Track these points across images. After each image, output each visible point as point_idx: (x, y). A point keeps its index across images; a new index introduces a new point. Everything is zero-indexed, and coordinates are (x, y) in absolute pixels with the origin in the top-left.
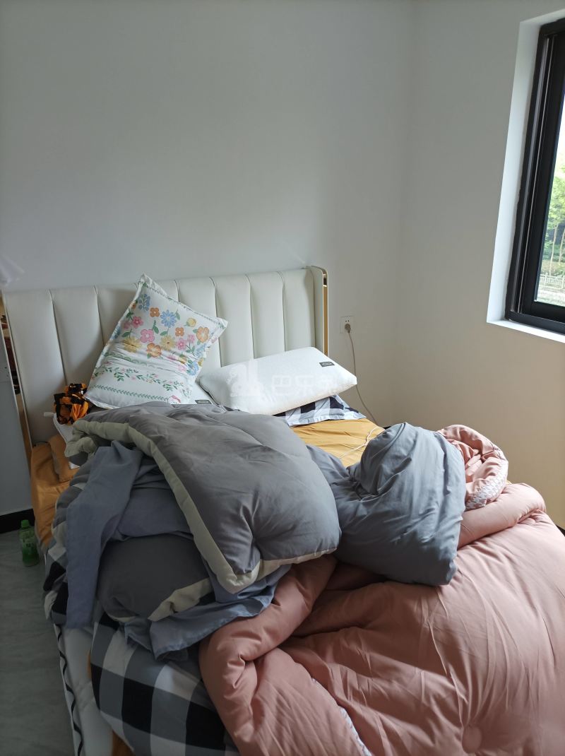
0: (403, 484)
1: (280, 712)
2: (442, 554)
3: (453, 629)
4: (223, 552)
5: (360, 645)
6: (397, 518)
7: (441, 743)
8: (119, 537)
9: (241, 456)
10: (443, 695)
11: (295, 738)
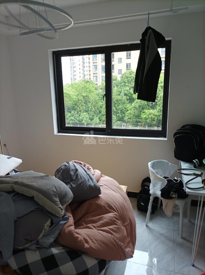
0: (80, 175)
1: (89, 238)
2: (98, 187)
3: (107, 202)
4: (56, 205)
5: (90, 218)
6: (84, 183)
7: (119, 225)
8: (16, 219)
9: (42, 179)
10: (114, 216)
11: (96, 240)
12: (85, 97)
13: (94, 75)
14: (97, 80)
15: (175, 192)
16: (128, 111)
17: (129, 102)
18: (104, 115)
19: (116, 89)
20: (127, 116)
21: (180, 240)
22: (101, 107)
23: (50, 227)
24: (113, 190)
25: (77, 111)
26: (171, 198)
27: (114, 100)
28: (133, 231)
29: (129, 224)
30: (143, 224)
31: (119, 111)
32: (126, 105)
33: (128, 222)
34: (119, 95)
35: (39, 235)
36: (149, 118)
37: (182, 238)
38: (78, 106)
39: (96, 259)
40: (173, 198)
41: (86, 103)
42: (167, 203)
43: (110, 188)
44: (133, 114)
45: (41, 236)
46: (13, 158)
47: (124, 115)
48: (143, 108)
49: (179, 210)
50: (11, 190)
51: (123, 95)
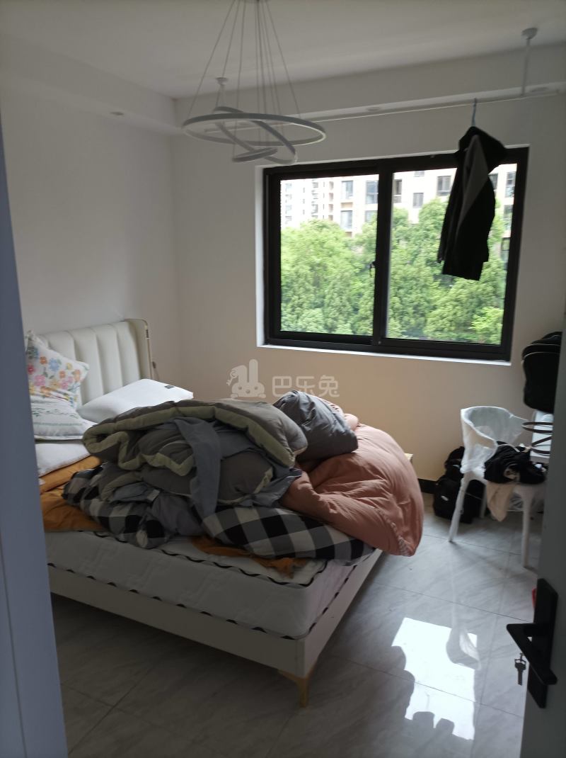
0: (319, 412)
4: (282, 445)
6: (327, 426)
8: (223, 458)
10: (382, 483)
12: (317, 268)
13: (342, 207)
14: (350, 221)
15: (515, 469)
16: (435, 308)
17: (440, 285)
18: (367, 318)
19: (404, 247)
20: (433, 322)
21: (520, 569)
22: (360, 295)
23: (272, 480)
24: (382, 448)
25: (292, 306)
26: (505, 481)
27: (396, 277)
28: (417, 518)
29: (410, 505)
30: (444, 537)
31: (410, 310)
32: (430, 292)
33: (407, 500)
34: (411, 263)
35: (257, 485)
36: (496, 329)
37: (526, 567)
38: (294, 291)
39: (348, 536)
40: (510, 480)
41: (317, 283)
42: (496, 492)
43: (376, 444)
44: (450, 318)
45: (259, 489)
46: (176, 388)
47: (423, 319)
48: (480, 304)
49: (521, 507)
50: (211, 417)
51: (421, 265)
